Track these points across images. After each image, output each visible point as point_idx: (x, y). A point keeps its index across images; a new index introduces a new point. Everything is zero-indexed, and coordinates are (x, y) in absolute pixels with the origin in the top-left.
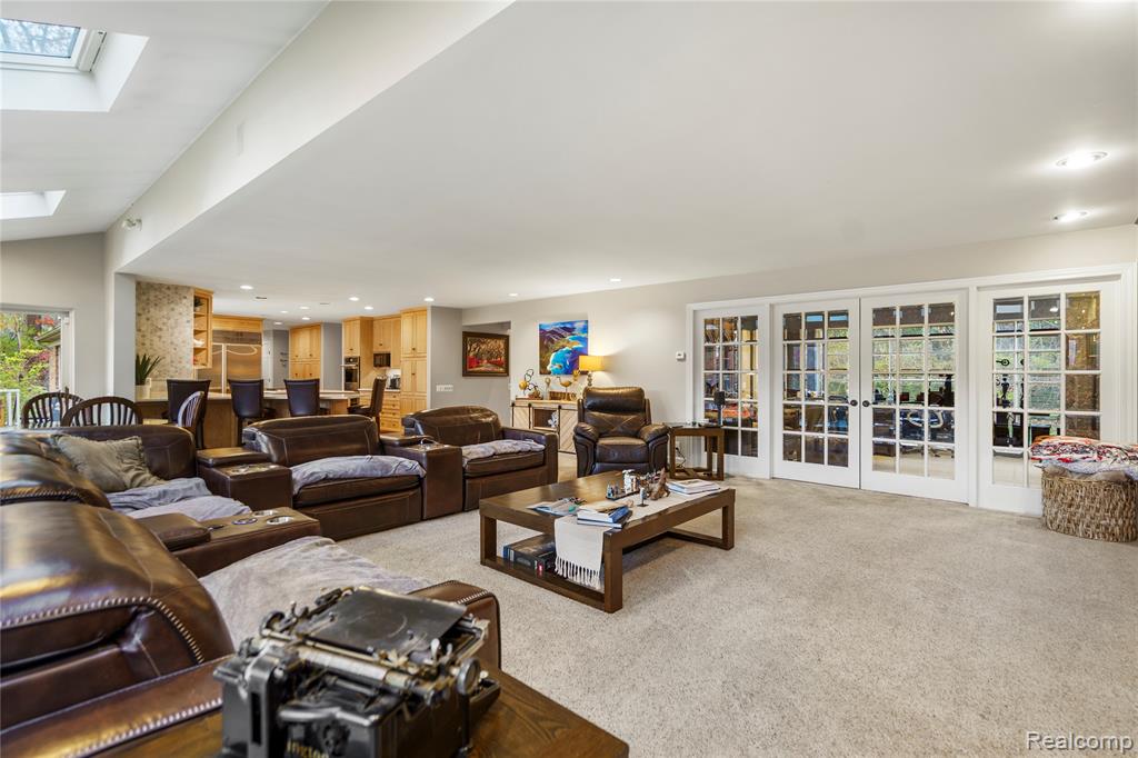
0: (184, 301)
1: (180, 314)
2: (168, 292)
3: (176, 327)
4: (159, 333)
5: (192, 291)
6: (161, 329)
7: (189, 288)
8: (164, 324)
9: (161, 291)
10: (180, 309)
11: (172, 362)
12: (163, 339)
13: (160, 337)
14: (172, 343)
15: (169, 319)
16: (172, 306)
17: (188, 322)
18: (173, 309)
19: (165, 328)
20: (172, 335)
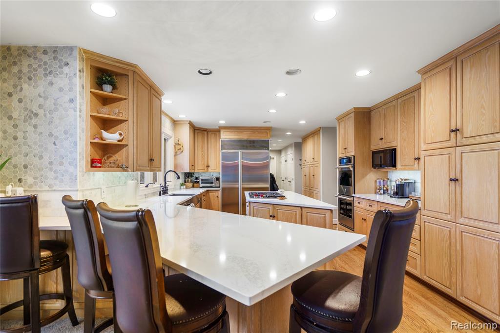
0: (66, 69)
1: (61, 90)
2: (45, 58)
3: (56, 109)
4: (34, 121)
5: (76, 53)
6: (36, 115)
7: (71, 49)
8: (40, 106)
9: (35, 58)
10: (60, 82)
11: (51, 163)
12: (39, 130)
13: (35, 126)
14: (51, 135)
15: (46, 98)
16: (49, 78)
17: (71, 101)
18: (51, 84)
19: (41, 112)
20: (50, 123)
